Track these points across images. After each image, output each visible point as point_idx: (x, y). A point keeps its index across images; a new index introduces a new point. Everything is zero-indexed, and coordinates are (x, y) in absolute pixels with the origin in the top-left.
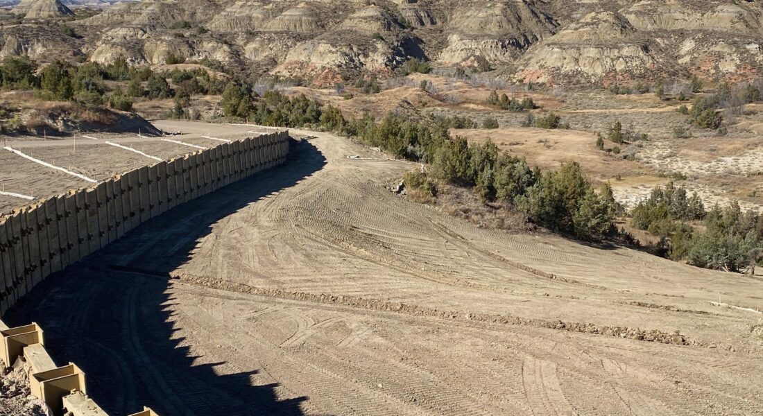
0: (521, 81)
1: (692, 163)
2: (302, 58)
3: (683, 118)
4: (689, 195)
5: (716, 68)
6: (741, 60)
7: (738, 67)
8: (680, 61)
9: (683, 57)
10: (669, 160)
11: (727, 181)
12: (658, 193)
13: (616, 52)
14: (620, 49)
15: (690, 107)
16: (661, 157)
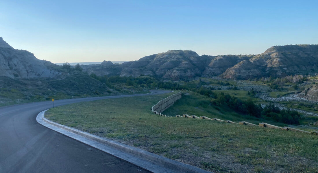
0: (225, 78)
1: (273, 98)
2: (169, 74)
3: (269, 87)
4: (275, 106)
5: (276, 74)
6: (282, 72)
7: (282, 74)
8: (266, 72)
9: (267, 71)
10: (267, 98)
11: (284, 103)
12: (267, 106)
13: (249, 71)
14: (250, 70)
15: (270, 84)
16: (265, 97)
